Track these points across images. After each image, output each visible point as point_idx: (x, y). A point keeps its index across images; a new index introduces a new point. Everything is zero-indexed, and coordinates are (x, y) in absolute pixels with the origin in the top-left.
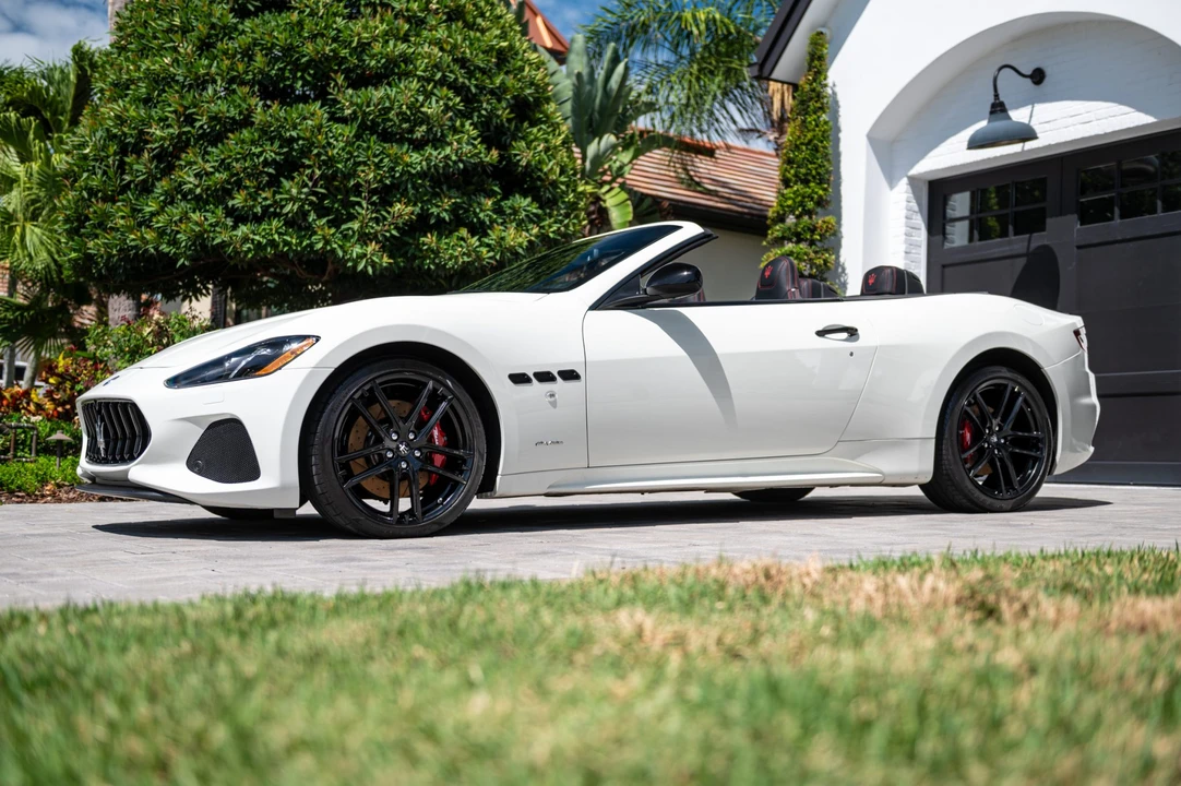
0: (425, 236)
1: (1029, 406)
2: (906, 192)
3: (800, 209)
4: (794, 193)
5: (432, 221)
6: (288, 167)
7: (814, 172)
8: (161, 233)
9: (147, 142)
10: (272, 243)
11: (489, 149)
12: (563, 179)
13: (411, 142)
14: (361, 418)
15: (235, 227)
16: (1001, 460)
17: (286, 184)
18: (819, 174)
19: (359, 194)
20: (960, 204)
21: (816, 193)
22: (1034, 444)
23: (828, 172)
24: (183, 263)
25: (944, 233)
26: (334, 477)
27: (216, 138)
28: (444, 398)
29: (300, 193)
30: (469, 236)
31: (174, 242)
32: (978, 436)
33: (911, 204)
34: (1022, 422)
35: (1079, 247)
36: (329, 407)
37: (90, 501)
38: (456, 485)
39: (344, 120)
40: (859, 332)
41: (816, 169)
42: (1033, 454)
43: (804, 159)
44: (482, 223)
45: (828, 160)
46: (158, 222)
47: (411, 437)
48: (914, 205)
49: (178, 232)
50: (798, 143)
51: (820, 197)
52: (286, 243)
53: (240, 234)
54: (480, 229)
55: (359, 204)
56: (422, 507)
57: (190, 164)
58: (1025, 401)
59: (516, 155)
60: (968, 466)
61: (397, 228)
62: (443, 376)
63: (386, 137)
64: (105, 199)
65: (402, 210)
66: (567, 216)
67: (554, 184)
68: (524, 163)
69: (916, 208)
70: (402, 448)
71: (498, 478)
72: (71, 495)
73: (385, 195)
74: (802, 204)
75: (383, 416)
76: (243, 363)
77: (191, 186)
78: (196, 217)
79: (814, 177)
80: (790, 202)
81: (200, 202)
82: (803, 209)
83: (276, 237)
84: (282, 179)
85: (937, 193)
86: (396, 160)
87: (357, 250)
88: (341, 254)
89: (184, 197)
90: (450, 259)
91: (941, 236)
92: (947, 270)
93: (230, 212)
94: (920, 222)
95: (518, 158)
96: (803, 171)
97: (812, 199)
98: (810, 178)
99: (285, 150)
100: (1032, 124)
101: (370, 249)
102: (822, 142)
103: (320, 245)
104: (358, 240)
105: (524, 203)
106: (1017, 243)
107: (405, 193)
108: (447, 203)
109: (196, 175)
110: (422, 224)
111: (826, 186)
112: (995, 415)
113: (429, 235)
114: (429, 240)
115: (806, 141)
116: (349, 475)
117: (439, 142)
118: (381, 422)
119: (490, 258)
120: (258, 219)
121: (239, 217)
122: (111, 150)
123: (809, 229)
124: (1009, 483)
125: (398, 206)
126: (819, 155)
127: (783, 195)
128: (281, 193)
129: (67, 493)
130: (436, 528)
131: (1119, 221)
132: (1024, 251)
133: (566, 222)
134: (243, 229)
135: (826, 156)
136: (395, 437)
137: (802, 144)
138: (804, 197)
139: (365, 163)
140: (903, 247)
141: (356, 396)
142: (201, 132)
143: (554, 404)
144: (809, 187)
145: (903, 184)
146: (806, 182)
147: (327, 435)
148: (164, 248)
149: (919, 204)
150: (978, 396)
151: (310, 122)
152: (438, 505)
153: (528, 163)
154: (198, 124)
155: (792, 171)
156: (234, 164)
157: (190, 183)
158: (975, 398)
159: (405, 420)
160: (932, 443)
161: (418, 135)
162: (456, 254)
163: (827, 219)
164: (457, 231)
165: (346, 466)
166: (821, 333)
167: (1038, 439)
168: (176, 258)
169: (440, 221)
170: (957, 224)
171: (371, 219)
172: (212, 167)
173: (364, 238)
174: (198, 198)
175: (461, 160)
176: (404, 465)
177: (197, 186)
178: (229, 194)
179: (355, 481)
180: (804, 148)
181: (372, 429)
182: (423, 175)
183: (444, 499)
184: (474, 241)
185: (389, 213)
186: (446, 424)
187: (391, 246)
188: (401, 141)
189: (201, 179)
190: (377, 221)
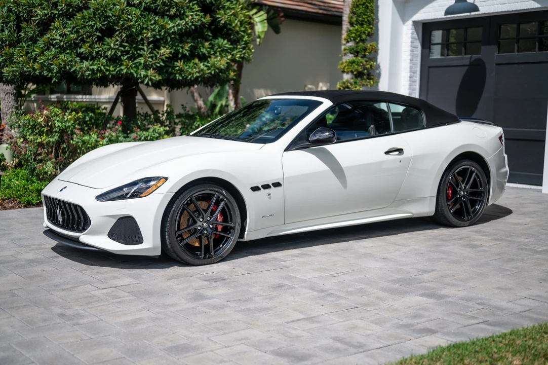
0: (177, 62)
1: (478, 177)
2: (412, 29)
3: (359, 39)
4: (356, 30)
5: (180, 56)
6: (109, 32)
7: (366, 20)
8: (42, 65)
9: (32, 16)
10: (100, 71)
11: (205, 15)
12: (243, 29)
13: (169, 16)
14: (185, 211)
15: (82, 61)
16: (465, 202)
17: (108, 40)
18: (368, 20)
19: (143, 45)
20: (437, 36)
21: (367, 30)
22: (480, 194)
23: (373, 19)
24: (55, 81)
25: (430, 49)
26: (176, 241)
27: (69, 16)
28: (222, 200)
29: (115, 45)
30: (199, 62)
31: (50, 70)
32: (455, 192)
33: (414, 35)
34: (474, 185)
35: (497, 64)
36: (173, 209)
37: (20, 208)
38: (228, 238)
39: (134, 6)
40: (404, 150)
41: (367, 18)
42: (479, 199)
43: (361, 13)
44: (204, 54)
45: (373, 13)
46: (41, 59)
47: (209, 219)
48: (415, 36)
49: (52, 64)
50: (358, 4)
51: (369, 32)
52: (107, 70)
53: (84, 66)
54: (203, 58)
55: (143, 49)
56: (214, 249)
57: (57, 29)
58: (477, 174)
59: (219, 18)
60: (450, 207)
61: (163, 60)
62: (222, 190)
63: (156, 14)
64: (10, 46)
65: (165, 51)
66: (244, 48)
67: (237, 33)
68: (223, 22)
69: (416, 37)
70: (205, 224)
71: (246, 233)
72: (10, 205)
73: (156, 44)
74: (360, 36)
75: (195, 209)
76: (133, 190)
77: (58, 41)
78: (62, 56)
79: (366, 22)
80: (353, 35)
81: (62, 50)
82: (360, 39)
83: (102, 68)
84: (105, 38)
85: (426, 29)
86: (162, 27)
87: (143, 73)
88: (135, 75)
89: (54, 46)
90: (189, 74)
91: (428, 50)
92: (431, 69)
93: (79, 55)
94: (418, 44)
95: (220, 19)
96: (360, 19)
97: (364, 33)
98: (364, 23)
99: (106, 23)
100: (475, 3)
101: (149, 72)
102: (370, 3)
103: (125, 71)
104: (143, 67)
105: (223, 42)
106: (466, 59)
107: (166, 43)
108: (187, 47)
109: (60, 35)
110: (175, 57)
111: (371, 26)
112: (463, 182)
113: (179, 61)
114: (179, 64)
115: (362, 3)
116: (183, 239)
117: (182, 16)
118: (195, 212)
119: (209, 73)
120: (93, 58)
121: (83, 57)
122: (12, 18)
123: (363, 49)
124: (468, 213)
125: (163, 50)
126: (368, 11)
127: (350, 31)
128: (105, 45)
129: (8, 203)
130: (220, 259)
131: (517, 53)
132: (468, 63)
133: (244, 51)
134: (86, 64)
135: (372, 12)
136: (201, 220)
137: (360, 4)
138: (361, 33)
139: (146, 29)
140: (409, 58)
141: (185, 204)
142: (61, 12)
143: (270, 198)
144: (363, 27)
145: (409, 23)
146: (362, 25)
147: (173, 222)
148: (45, 73)
149: (418, 36)
150: (456, 175)
151: (118, 7)
152: (220, 248)
153: (225, 22)
154: (60, 8)
155: (355, 19)
156: (80, 31)
157: (57, 39)
158: (454, 175)
159: (206, 211)
160: (435, 198)
161: (172, 13)
162: (192, 72)
163: (372, 44)
164: (194, 59)
165: (180, 235)
166: (387, 153)
167: (482, 192)
168: (51, 78)
169: (184, 56)
170: (436, 46)
171: (149, 57)
172: (69, 31)
173: (146, 67)
174: (60, 47)
175: (193, 25)
176: (205, 232)
177: (61, 41)
178: (77, 45)
179: (185, 242)
180: (361, 6)
181: (191, 216)
182: (174, 33)
183: (223, 245)
184: (201, 65)
185: (158, 53)
186: (223, 212)
187: (159, 70)
188: (163, 15)
189: (63, 37)
190: (152, 57)
